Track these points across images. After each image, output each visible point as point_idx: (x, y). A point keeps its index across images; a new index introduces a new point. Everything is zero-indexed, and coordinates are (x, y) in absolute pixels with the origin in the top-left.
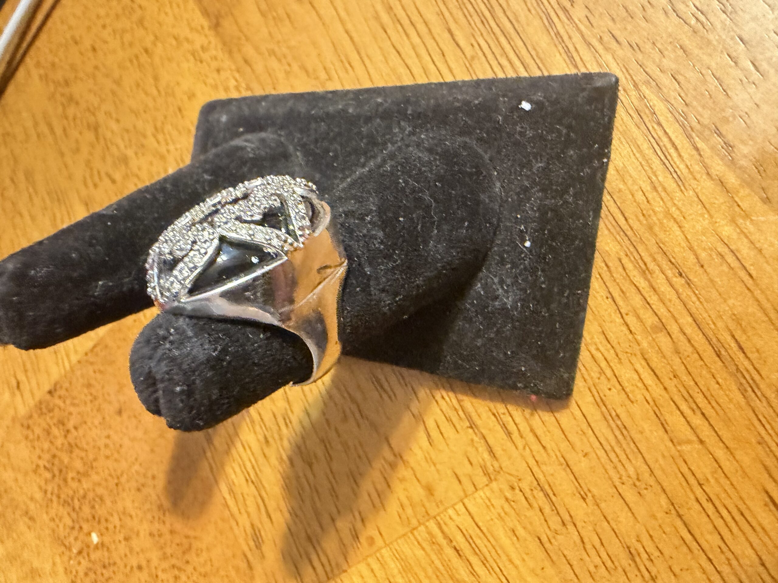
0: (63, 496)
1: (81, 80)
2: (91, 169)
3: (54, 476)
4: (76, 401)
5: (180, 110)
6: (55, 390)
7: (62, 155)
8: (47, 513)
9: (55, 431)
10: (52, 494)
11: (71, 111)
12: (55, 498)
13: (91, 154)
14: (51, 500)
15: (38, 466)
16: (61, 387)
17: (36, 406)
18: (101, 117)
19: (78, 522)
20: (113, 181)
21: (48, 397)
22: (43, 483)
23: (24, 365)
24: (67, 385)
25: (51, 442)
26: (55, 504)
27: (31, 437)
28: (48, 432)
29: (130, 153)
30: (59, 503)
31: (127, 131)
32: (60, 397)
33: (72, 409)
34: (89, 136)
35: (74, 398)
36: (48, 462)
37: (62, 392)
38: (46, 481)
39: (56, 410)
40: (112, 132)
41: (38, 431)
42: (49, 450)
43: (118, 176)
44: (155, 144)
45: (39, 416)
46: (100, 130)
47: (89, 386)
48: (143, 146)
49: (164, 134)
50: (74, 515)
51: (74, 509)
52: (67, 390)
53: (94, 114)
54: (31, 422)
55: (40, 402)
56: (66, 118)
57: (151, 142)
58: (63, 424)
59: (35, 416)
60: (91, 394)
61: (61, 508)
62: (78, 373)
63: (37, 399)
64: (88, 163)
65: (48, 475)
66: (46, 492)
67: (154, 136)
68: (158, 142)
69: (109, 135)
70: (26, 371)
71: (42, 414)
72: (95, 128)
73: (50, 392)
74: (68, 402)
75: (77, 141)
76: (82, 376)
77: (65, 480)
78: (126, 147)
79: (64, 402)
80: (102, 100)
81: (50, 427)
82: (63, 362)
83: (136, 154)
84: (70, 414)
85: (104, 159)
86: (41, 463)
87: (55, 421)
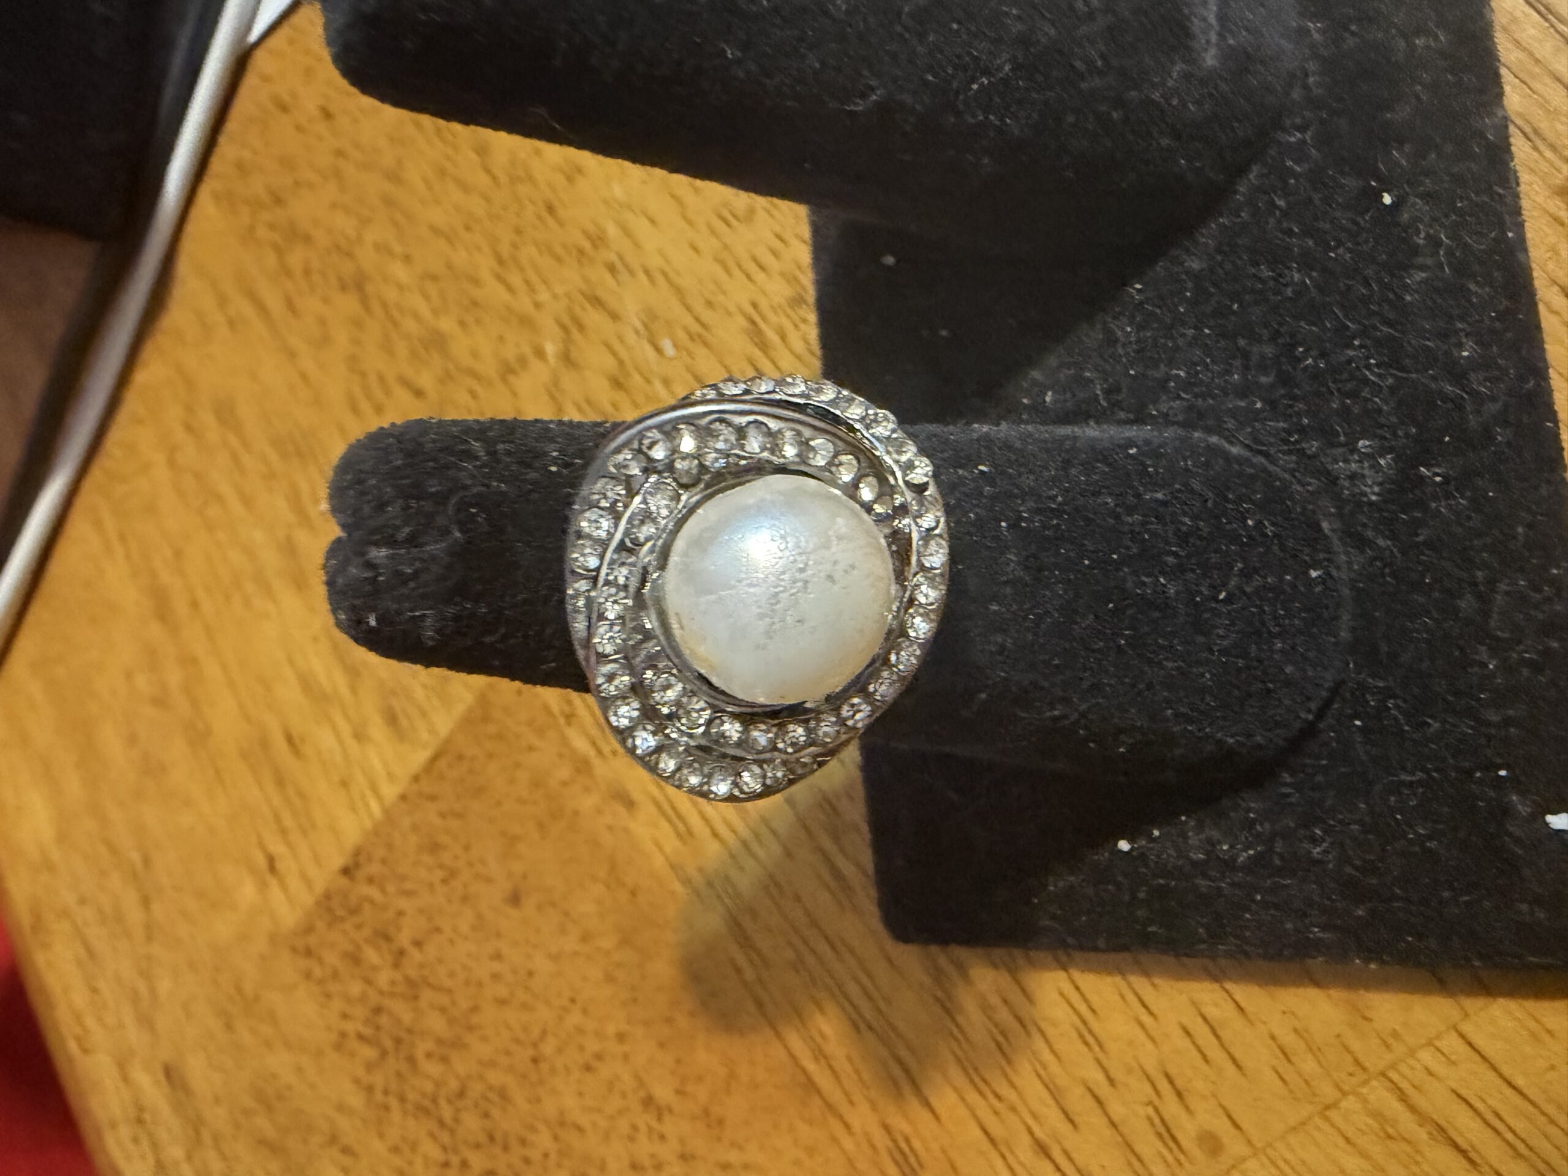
0: (411, 1096)
1: (311, 186)
2: (363, 375)
3: (384, 1054)
4: (408, 885)
5: (550, 209)
6: (357, 865)
7: (292, 355)
8: (381, 1136)
9: (371, 955)
10: (386, 1092)
11: (296, 258)
12: (393, 1102)
13: (356, 342)
14: (387, 1108)
15: (343, 1035)
16: (370, 859)
17: (318, 903)
18: (367, 257)
19: (456, 1151)
20: (419, 393)
21: (343, 881)
22: (360, 1072)
23: (277, 819)
24: (380, 852)
25: (368, 982)
26: (396, 1115)
27: (318, 972)
28: (354, 958)
29: (447, 324)
30: (405, 1113)
31: (434, 278)
32: (370, 880)
33: (403, 903)
34: (349, 304)
35: (403, 878)
36: (367, 1022)
37: (374, 869)
38: (370, 1067)
39: (367, 908)
40: (401, 287)
41: (332, 958)
42: (363, 998)
43: (426, 380)
44: (504, 295)
45: (330, 925)
46: (370, 288)
47: (435, 847)
48: (475, 303)
49: (522, 269)
50: (445, 1137)
51: (441, 1123)
52: (384, 862)
53: (349, 255)
54: (312, 940)
55: (328, 896)
56: (288, 273)
57: (493, 292)
58: (388, 938)
59: (320, 925)
60: (441, 866)
61: (411, 1122)
62: (406, 822)
63: (319, 887)
64: (353, 362)
65: (369, 1053)
66: (370, 1089)
67: (499, 278)
68: (510, 289)
69: (391, 294)
70: (284, 832)
71: (334, 921)
72: (358, 285)
73: (346, 871)
74: (391, 888)
75: (322, 322)
76: (415, 828)
77: (411, 1060)
78: (435, 312)
79: (383, 890)
80: (365, 221)
81: (358, 947)
82: (367, 805)
83: (462, 324)
84: (400, 913)
85: (388, 348)
86: (350, 1027)
87: (367, 932)
